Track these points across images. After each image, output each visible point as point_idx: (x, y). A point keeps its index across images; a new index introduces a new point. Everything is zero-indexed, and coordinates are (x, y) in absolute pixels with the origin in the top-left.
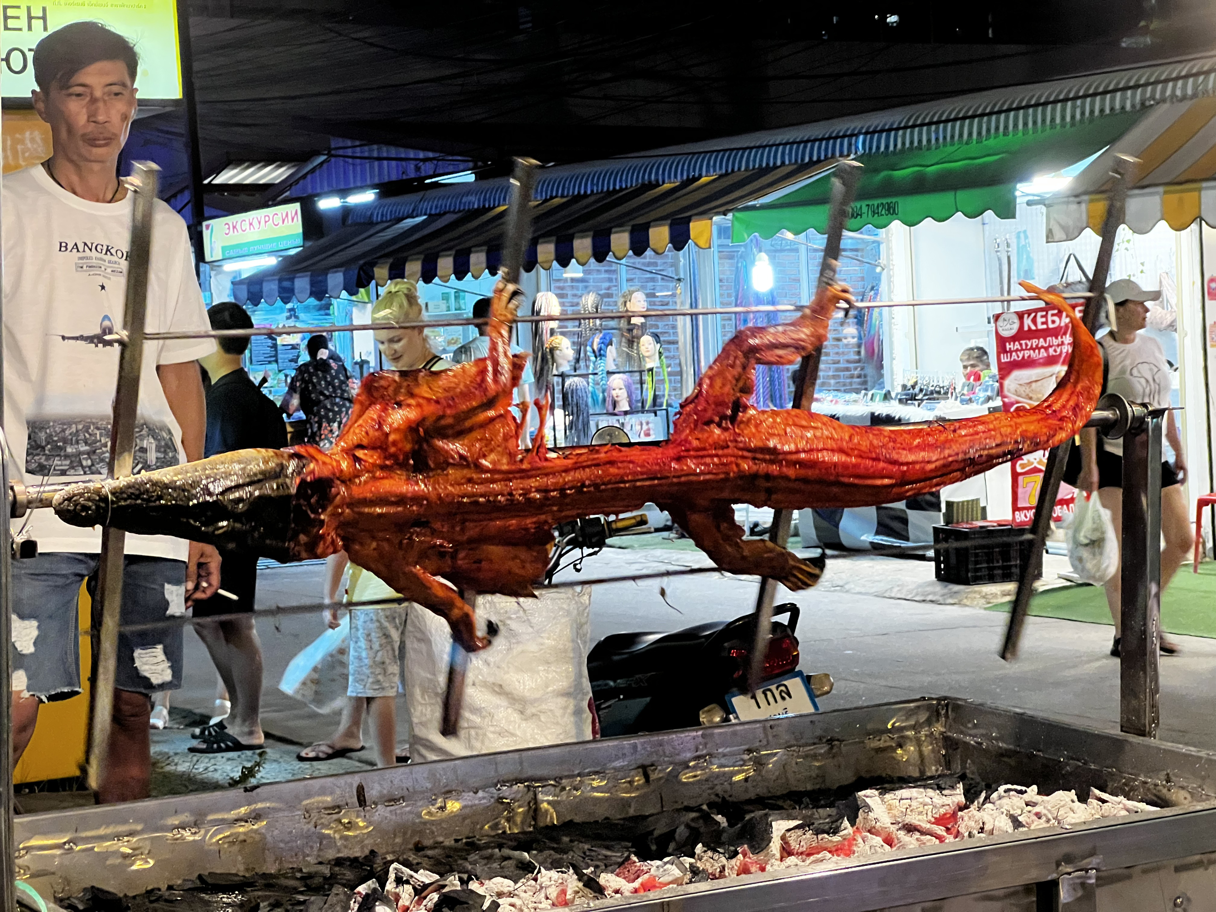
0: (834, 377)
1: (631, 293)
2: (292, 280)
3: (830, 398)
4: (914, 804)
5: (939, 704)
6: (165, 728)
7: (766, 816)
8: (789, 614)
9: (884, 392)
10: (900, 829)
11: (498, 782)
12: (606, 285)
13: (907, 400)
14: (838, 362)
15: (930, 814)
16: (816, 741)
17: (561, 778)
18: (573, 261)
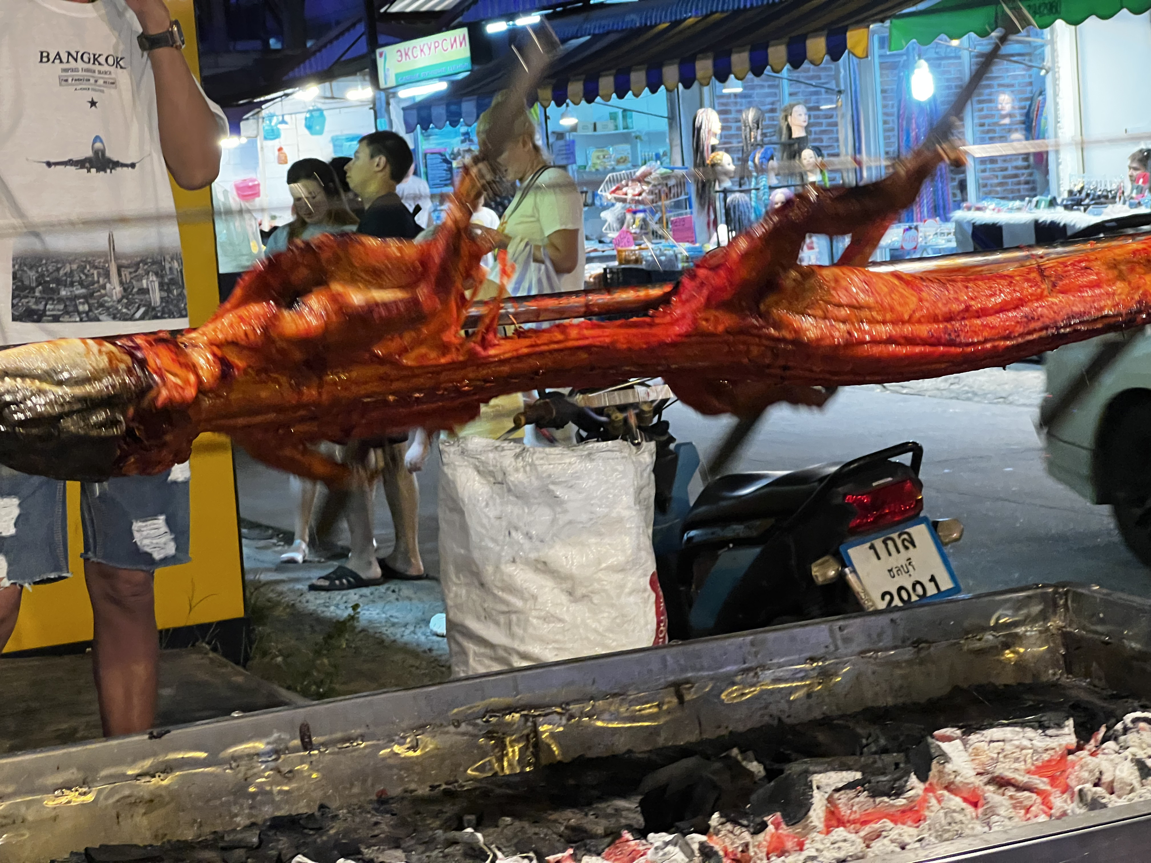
0: (1001, 184)
1: (792, 107)
2: (459, 104)
3: (992, 206)
4: (1008, 747)
5: (1055, 592)
6: (304, 561)
7: (807, 773)
8: (910, 454)
9: (1049, 198)
10: (988, 783)
11: (487, 712)
12: (769, 100)
13: (1073, 205)
14: (1006, 169)
15: (1029, 761)
16: (899, 643)
17: (568, 704)
18: (732, 76)
